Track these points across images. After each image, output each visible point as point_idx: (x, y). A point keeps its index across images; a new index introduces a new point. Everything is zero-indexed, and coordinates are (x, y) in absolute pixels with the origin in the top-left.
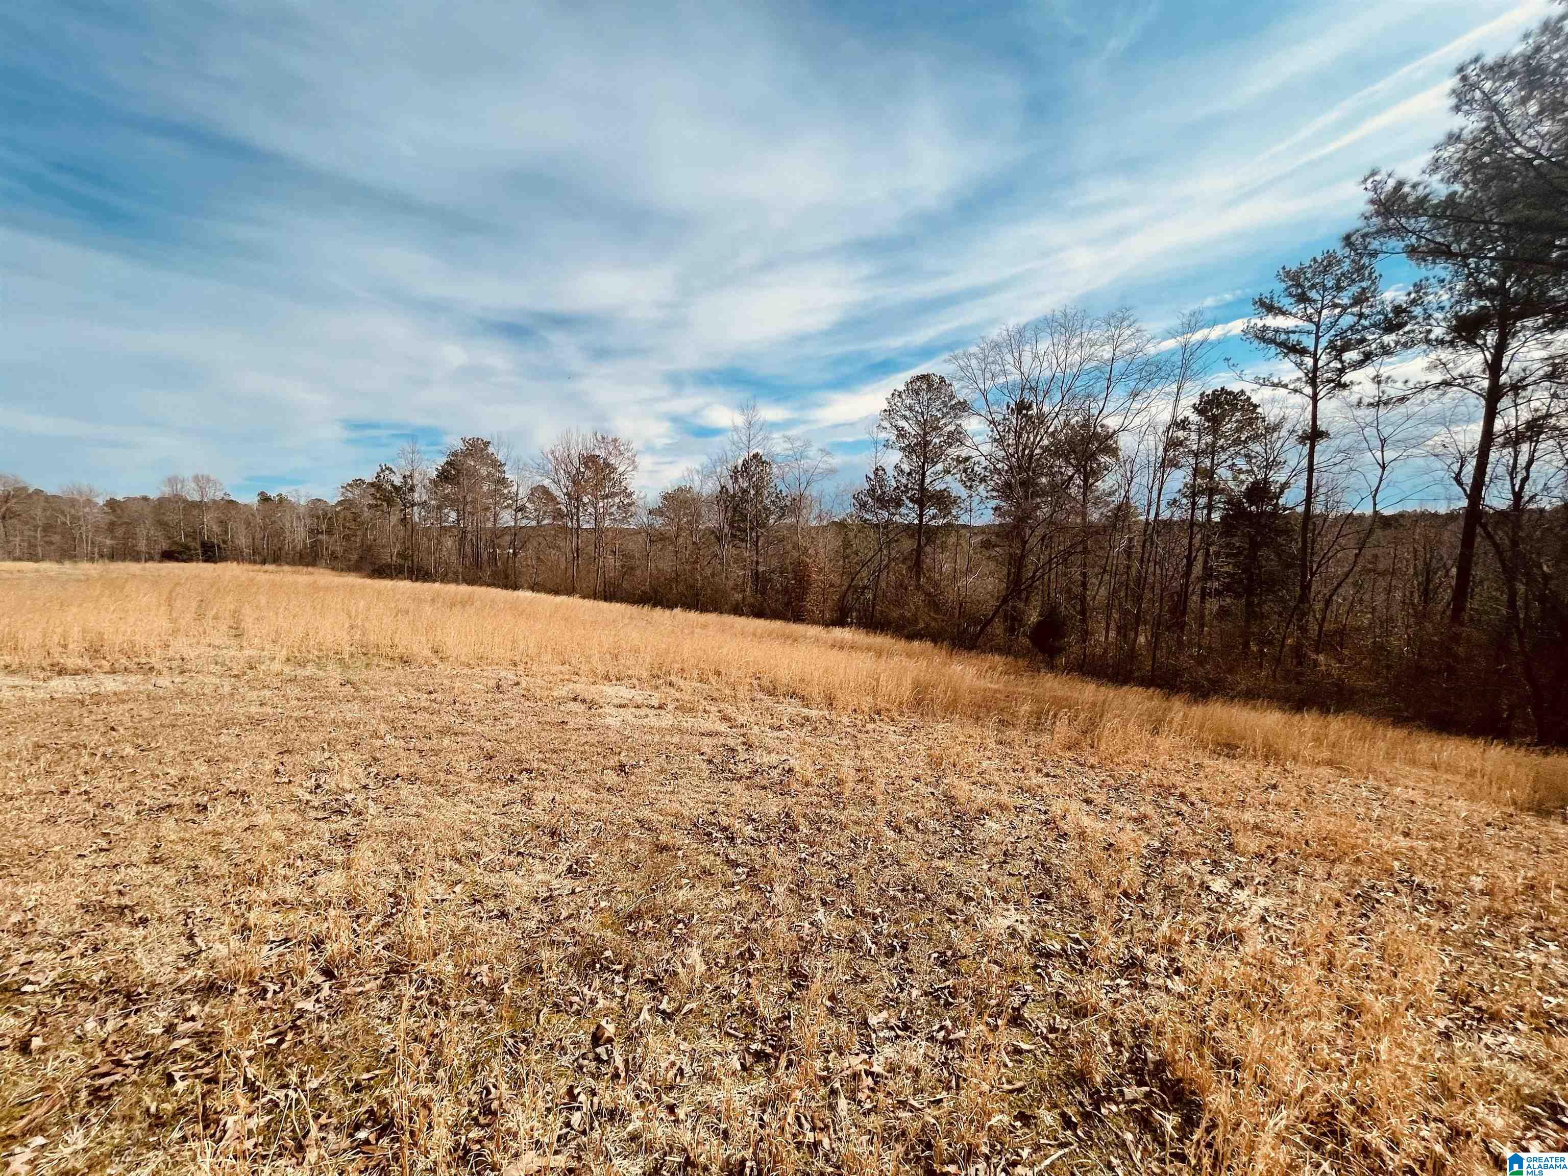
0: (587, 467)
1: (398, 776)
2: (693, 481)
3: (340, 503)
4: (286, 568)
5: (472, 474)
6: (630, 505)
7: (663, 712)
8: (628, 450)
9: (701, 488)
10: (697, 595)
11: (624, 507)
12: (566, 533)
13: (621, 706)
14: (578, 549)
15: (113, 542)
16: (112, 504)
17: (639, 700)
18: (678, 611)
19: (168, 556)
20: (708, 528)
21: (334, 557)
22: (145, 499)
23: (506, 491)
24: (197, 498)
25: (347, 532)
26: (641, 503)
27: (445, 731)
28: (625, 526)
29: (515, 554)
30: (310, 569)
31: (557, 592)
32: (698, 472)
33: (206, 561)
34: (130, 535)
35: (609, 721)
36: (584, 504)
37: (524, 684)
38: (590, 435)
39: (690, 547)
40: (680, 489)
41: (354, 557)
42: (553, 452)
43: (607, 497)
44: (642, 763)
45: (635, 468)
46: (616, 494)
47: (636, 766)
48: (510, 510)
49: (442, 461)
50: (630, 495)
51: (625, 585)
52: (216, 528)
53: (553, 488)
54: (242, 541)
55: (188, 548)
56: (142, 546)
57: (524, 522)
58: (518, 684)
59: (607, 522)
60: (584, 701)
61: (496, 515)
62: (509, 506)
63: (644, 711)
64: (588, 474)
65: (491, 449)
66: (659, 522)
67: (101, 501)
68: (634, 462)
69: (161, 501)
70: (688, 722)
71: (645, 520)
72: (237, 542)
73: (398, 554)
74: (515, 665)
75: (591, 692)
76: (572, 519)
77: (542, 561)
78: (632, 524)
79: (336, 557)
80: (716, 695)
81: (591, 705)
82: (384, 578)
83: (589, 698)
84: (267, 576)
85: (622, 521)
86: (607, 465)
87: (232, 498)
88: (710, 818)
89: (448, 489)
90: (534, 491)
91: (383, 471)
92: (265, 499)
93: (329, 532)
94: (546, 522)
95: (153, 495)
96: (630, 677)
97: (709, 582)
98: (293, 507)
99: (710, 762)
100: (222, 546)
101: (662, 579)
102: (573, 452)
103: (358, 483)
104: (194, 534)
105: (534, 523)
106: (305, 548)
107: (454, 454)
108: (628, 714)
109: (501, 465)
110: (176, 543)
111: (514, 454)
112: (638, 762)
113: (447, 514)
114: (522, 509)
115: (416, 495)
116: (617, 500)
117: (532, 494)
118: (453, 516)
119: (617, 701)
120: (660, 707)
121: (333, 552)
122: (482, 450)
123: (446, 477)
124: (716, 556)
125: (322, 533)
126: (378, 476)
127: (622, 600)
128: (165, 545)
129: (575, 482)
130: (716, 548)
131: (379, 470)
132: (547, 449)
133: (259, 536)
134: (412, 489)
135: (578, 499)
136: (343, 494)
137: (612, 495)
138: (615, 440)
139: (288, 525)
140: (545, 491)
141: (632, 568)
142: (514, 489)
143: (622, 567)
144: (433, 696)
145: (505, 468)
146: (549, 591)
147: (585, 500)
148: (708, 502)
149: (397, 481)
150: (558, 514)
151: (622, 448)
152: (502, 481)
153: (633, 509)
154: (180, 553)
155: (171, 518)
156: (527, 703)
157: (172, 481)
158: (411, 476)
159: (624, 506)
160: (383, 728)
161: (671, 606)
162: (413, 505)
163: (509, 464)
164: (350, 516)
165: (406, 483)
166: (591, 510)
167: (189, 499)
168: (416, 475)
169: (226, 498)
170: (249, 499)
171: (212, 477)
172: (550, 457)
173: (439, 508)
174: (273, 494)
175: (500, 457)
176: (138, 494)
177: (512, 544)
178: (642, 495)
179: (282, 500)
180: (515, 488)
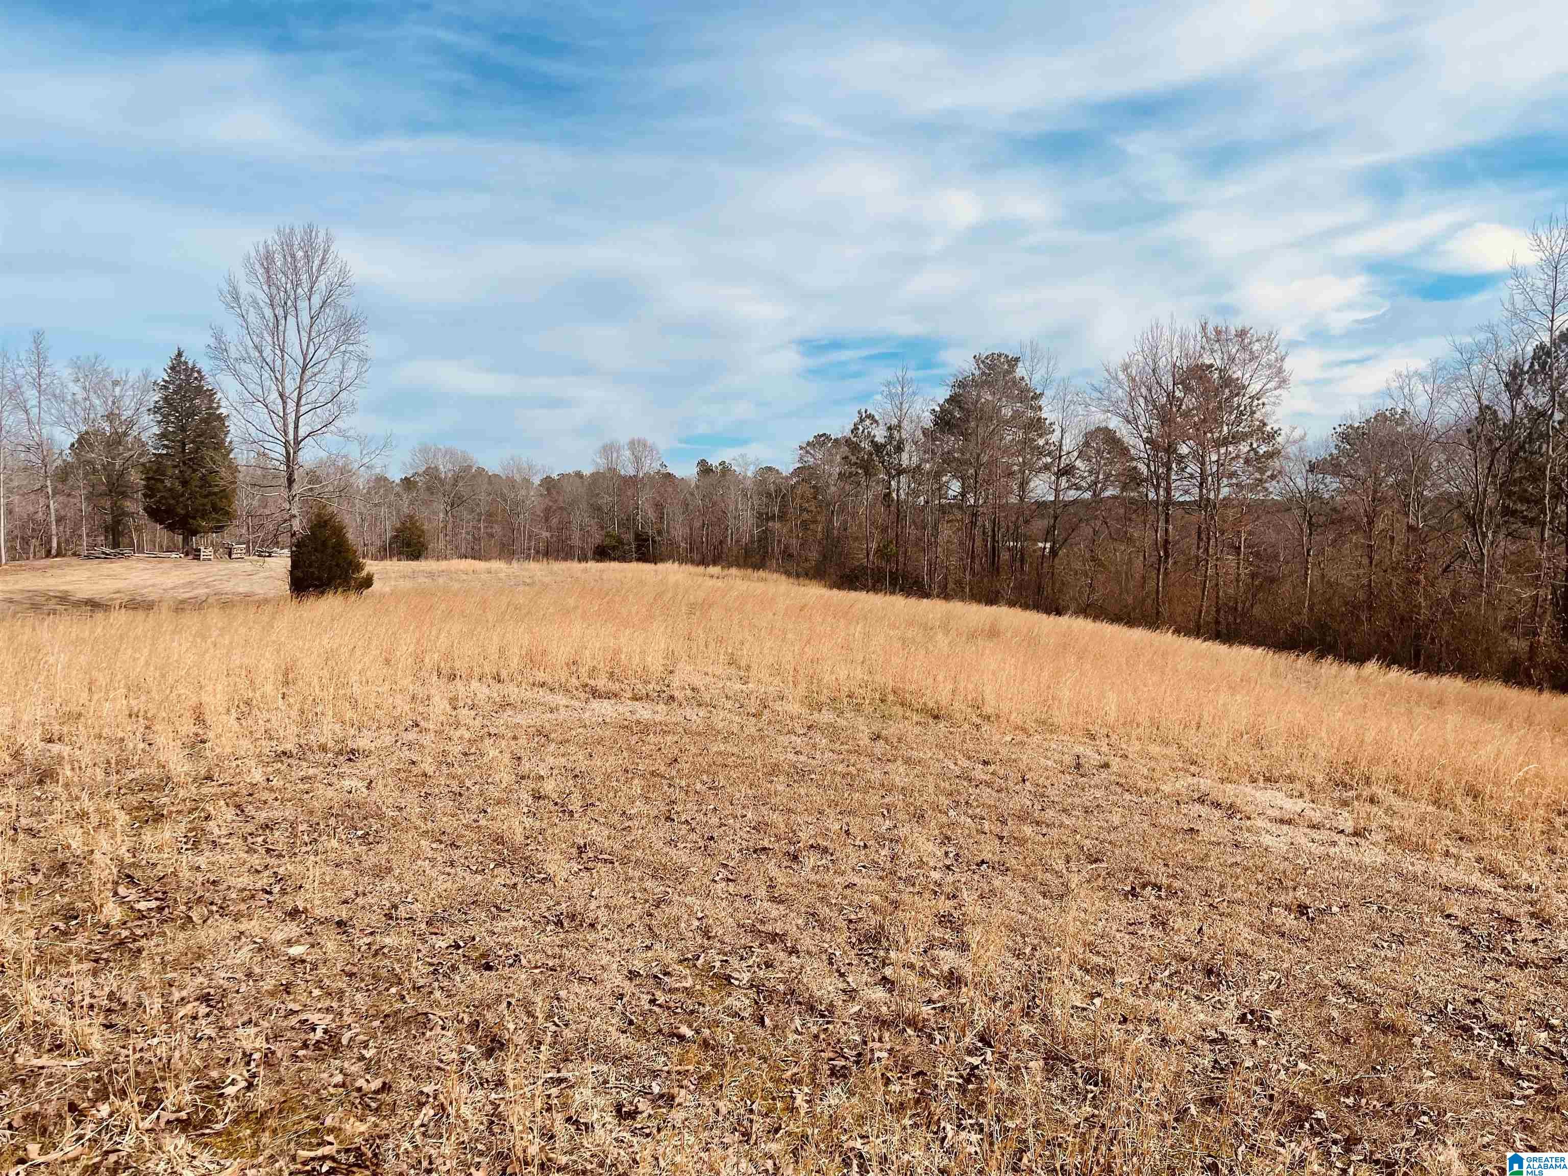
0: (1187, 389)
1: (983, 862)
2: (1411, 398)
3: (797, 472)
4: (734, 571)
5: (988, 415)
6: (1270, 455)
7: (1362, 842)
8: (1268, 349)
9: (1430, 412)
10: (1417, 636)
11: (1256, 461)
12: (1145, 513)
13: (1282, 821)
14: (1166, 542)
15: (548, 534)
16: (548, 483)
17: (1317, 817)
18: (1371, 667)
19: (602, 553)
20: (1446, 498)
21: (787, 555)
22: (579, 475)
23: (1041, 442)
24: (631, 472)
25: (805, 516)
26: (1292, 450)
27: (1023, 817)
28: (1261, 496)
29: (1054, 552)
30: (761, 573)
31: (1131, 623)
32: (1423, 378)
33: (639, 560)
34: (565, 526)
35: (1267, 840)
36: (1182, 457)
37: (1114, 768)
38: (1194, 329)
39: (1401, 536)
40: (1381, 418)
41: (814, 555)
42: (1126, 368)
43: (1225, 442)
44: (1335, 909)
45: (1282, 383)
46: (1244, 436)
47: (1327, 911)
48: (1048, 474)
49: (943, 394)
50: (1271, 437)
51: (1257, 611)
52: (652, 515)
53: (1123, 431)
54: (679, 532)
55: (620, 542)
56: (576, 541)
57: (1072, 494)
58: (1106, 766)
59: (1225, 491)
60: (1217, 805)
61: (1023, 485)
62: (1047, 467)
63: (1324, 835)
64: (1190, 402)
65: (1020, 371)
66: (1331, 485)
67: (536, 481)
68: (1280, 370)
69: (595, 476)
70: (1414, 864)
71: (1300, 483)
72: (672, 531)
73: (878, 550)
74: (1093, 737)
75: (1229, 793)
76: (1157, 487)
77: (1101, 565)
78: (1275, 490)
79: (791, 556)
80: (1467, 831)
81: (1232, 810)
82: (855, 589)
83: (1226, 801)
84: (711, 583)
85: (1252, 488)
86: (1227, 382)
87: (670, 470)
88: (1468, 1008)
89: (951, 442)
90: (1089, 437)
91: (862, 420)
92: (705, 469)
93: (782, 517)
94: (1107, 493)
95: (587, 471)
96: (1291, 779)
97: (1448, 612)
98: (739, 481)
99: (1464, 930)
100: (658, 538)
101: (1336, 602)
102: (1162, 363)
103: (822, 440)
104: (628, 521)
105: (1088, 495)
106: (752, 542)
107: (962, 384)
108: (1300, 836)
109: (1036, 397)
110: (608, 535)
111: (1057, 375)
112: (1330, 907)
113: (946, 485)
114: (1068, 471)
115: (905, 456)
116: (1244, 448)
117: (1087, 444)
118: (955, 487)
119: (1276, 813)
120: (1356, 834)
121: (786, 547)
122: (1008, 372)
123: (947, 423)
124: (1463, 555)
125: (773, 518)
126: (856, 428)
127: (1255, 642)
128: (597, 538)
129: (1165, 419)
130: (1466, 541)
131: (857, 419)
132: (1116, 359)
133: (697, 524)
134: (899, 449)
135: (1170, 449)
136: (801, 459)
137: (1235, 439)
138: (1242, 334)
139: (732, 507)
140: (1110, 438)
141: (1272, 580)
142: (1055, 438)
143: (1253, 576)
144: (991, 768)
145: (1043, 402)
146: (1116, 619)
147: (1184, 449)
148: (1447, 443)
149: (880, 434)
150: (1133, 479)
151: (1256, 347)
152: (1038, 425)
153: (1276, 463)
154: (614, 548)
155: (605, 500)
156: (1127, 796)
157: (608, 450)
158: (899, 427)
159: (1258, 458)
160: (944, 801)
161: (1359, 658)
162: (900, 473)
163: (1049, 393)
164: (809, 493)
165: (891, 437)
166: (1193, 468)
167: (623, 473)
168: (905, 424)
169: (663, 471)
170: (686, 471)
171: (650, 442)
172: (1121, 376)
173: (938, 475)
174: (714, 462)
175: (1035, 382)
176: (570, 470)
177: (1048, 535)
178: (1297, 434)
179: (725, 469)
180: (1058, 433)
